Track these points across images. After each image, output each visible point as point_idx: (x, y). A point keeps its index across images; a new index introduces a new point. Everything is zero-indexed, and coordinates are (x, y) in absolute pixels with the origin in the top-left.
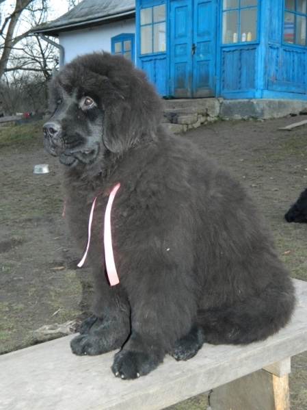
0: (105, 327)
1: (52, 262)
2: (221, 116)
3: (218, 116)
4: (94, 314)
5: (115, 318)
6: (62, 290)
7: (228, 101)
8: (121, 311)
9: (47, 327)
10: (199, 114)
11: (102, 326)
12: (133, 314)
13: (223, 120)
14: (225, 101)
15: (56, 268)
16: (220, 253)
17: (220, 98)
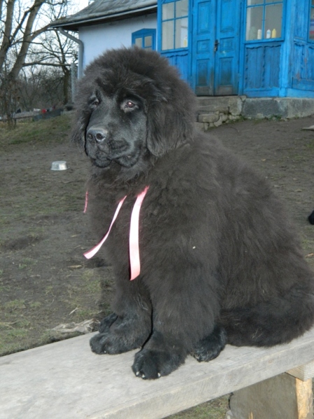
0: (125, 326)
1: (69, 260)
2: (243, 115)
3: (240, 115)
4: (114, 312)
5: (135, 317)
6: (79, 289)
7: (251, 100)
8: (142, 310)
9: (64, 326)
10: (220, 112)
11: (122, 324)
12: (155, 313)
13: (245, 119)
14: (247, 100)
15: (73, 267)
17: (242, 96)
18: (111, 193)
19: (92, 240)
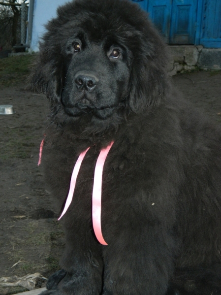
0: (74, 283)
1: (13, 209)
2: (199, 65)
3: (196, 65)
4: (63, 268)
5: (85, 274)
6: (23, 241)
7: (208, 50)
8: (92, 266)
9: (6, 280)
10: (175, 62)
11: (71, 282)
12: (106, 271)
13: (201, 70)
14: (204, 50)
15: (17, 217)
16: (202, 209)
17: (199, 46)
18: (71, 143)
19: (37, 190)
